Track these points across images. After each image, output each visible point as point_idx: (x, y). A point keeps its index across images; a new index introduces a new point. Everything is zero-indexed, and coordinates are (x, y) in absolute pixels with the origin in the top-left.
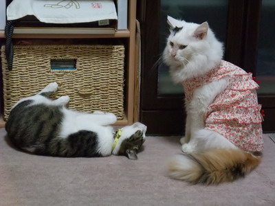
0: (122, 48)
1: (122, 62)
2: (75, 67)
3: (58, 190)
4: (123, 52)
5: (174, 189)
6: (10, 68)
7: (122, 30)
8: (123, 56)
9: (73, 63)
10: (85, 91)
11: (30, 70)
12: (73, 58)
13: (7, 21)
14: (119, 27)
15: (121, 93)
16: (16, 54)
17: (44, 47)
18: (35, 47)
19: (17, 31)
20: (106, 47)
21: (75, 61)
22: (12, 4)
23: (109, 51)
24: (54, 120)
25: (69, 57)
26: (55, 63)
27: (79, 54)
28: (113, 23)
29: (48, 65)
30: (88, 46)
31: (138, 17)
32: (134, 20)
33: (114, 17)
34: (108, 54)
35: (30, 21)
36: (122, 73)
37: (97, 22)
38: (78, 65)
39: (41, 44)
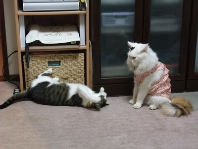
0: (83, 54)
1: (83, 62)
2: (60, 65)
3: (54, 127)
4: (83, 57)
5: (110, 124)
6: (28, 66)
7: (83, 46)
8: (84, 58)
9: (59, 63)
10: (65, 76)
11: (38, 67)
12: (59, 60)
13: (26, 44)
14: (81, 44)
15: (83, 77)
16: (31, 60)
17: (44, 56)
18: (40, 56)
19: (31, 48)
20: (75, 54)
21: (60, 61)
22: (28, 35)
23: (77, 56)
24: (65, 91)
25: (57, 60)
26: (50, 63)
27: (62, 58)
28: (78, 43)
29: (47, 64)
30: (66, 54)
31: (90, 39)
32: (88, 41)
33: (78, 39)
34: (76, 58)
35: (37, 43)
36: (83, 67)
37: (70, 43)
38: (61, 64)
39: (43, 54)
